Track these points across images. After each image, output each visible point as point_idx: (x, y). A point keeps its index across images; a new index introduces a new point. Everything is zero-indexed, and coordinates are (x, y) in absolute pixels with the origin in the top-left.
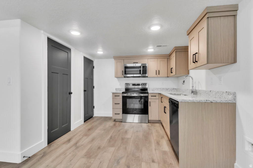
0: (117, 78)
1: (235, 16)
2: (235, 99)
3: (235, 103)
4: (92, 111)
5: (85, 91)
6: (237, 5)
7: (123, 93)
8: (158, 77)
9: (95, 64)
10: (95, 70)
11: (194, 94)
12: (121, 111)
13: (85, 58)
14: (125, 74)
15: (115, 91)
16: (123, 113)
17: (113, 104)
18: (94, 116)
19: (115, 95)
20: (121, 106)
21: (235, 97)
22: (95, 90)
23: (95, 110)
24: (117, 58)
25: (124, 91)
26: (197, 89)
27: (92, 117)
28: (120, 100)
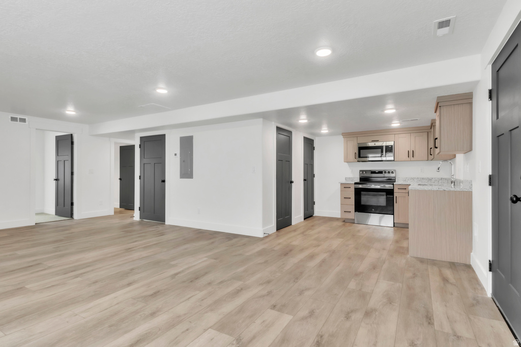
0: (347, 162)
1: (471, 104)
2: (471, 188)
3: (472, 192)
4: (313, 208)
5: (305, 180)
6: (472, 93)
7: (355, 183)
8: (411, 161)
9: (315, 145)
10: (316, 152)
11: (454, 185)
12: (352, 208)
13: (305, 138)
14: (360, 157)
15: (344, 181)
16: (355, 211)
17: (341, 199)
18: (314, 215)
19: (345, 186)
20: (352, 201)
21: (472, 185)
22: (316, 180)
23: (316, 207)
24: (347, 135)
25: (358, 181)
26: (457, 178)
27: (312, 216)
28: (351, 194)
